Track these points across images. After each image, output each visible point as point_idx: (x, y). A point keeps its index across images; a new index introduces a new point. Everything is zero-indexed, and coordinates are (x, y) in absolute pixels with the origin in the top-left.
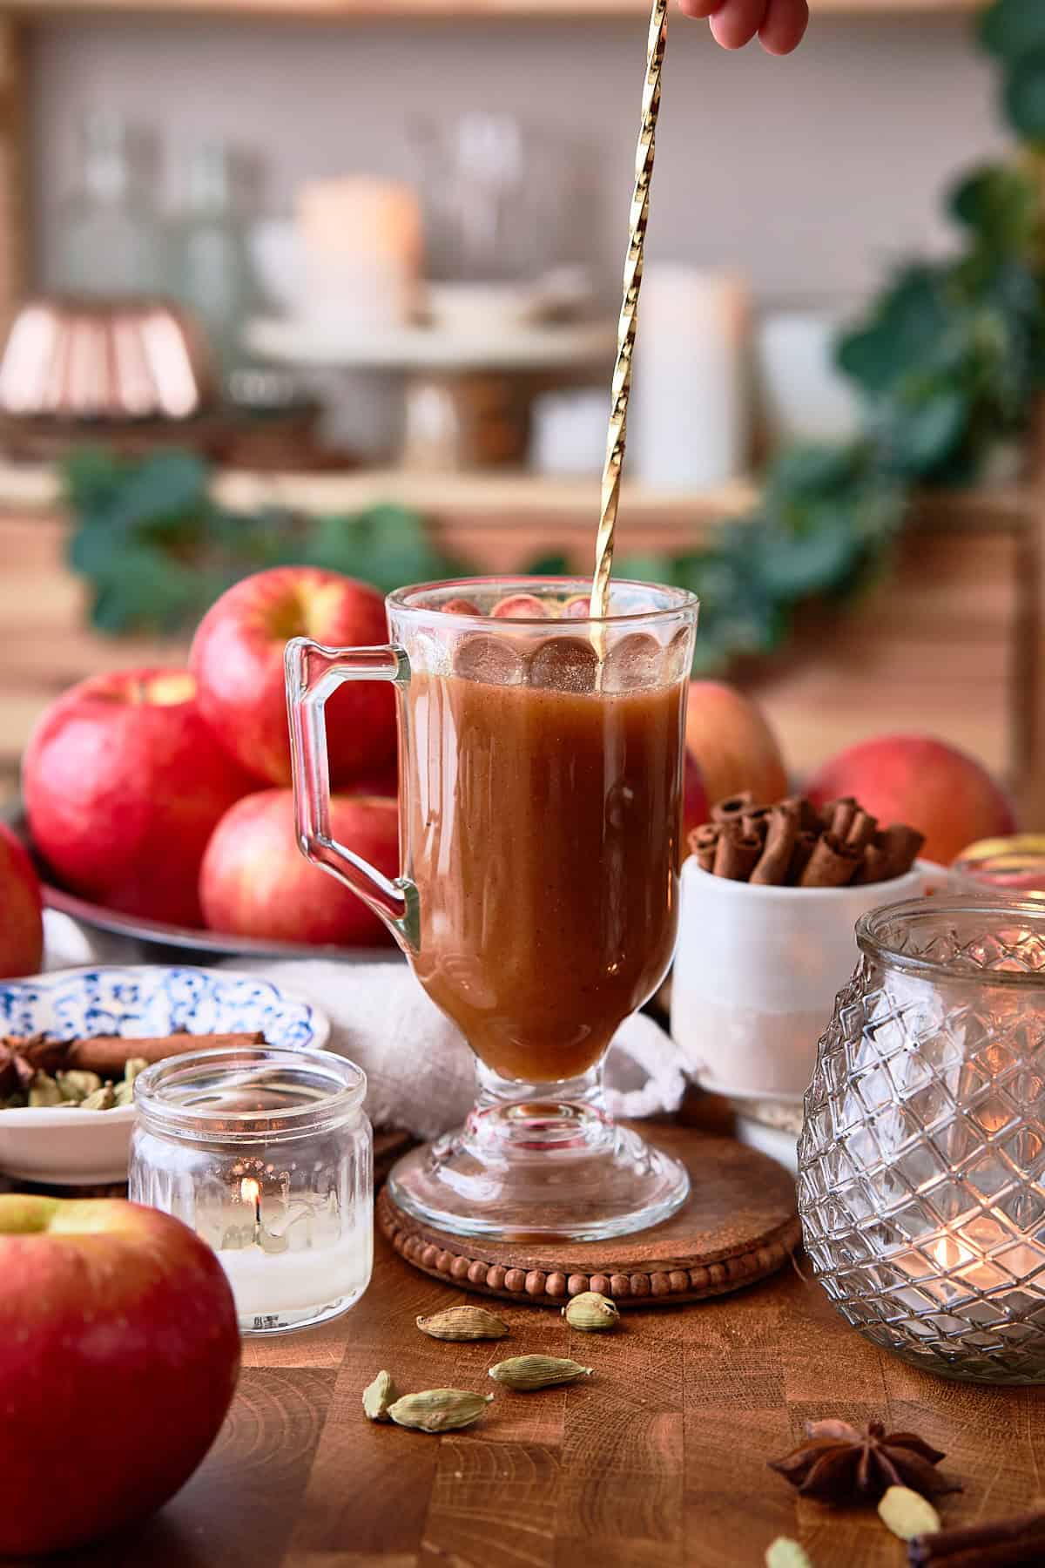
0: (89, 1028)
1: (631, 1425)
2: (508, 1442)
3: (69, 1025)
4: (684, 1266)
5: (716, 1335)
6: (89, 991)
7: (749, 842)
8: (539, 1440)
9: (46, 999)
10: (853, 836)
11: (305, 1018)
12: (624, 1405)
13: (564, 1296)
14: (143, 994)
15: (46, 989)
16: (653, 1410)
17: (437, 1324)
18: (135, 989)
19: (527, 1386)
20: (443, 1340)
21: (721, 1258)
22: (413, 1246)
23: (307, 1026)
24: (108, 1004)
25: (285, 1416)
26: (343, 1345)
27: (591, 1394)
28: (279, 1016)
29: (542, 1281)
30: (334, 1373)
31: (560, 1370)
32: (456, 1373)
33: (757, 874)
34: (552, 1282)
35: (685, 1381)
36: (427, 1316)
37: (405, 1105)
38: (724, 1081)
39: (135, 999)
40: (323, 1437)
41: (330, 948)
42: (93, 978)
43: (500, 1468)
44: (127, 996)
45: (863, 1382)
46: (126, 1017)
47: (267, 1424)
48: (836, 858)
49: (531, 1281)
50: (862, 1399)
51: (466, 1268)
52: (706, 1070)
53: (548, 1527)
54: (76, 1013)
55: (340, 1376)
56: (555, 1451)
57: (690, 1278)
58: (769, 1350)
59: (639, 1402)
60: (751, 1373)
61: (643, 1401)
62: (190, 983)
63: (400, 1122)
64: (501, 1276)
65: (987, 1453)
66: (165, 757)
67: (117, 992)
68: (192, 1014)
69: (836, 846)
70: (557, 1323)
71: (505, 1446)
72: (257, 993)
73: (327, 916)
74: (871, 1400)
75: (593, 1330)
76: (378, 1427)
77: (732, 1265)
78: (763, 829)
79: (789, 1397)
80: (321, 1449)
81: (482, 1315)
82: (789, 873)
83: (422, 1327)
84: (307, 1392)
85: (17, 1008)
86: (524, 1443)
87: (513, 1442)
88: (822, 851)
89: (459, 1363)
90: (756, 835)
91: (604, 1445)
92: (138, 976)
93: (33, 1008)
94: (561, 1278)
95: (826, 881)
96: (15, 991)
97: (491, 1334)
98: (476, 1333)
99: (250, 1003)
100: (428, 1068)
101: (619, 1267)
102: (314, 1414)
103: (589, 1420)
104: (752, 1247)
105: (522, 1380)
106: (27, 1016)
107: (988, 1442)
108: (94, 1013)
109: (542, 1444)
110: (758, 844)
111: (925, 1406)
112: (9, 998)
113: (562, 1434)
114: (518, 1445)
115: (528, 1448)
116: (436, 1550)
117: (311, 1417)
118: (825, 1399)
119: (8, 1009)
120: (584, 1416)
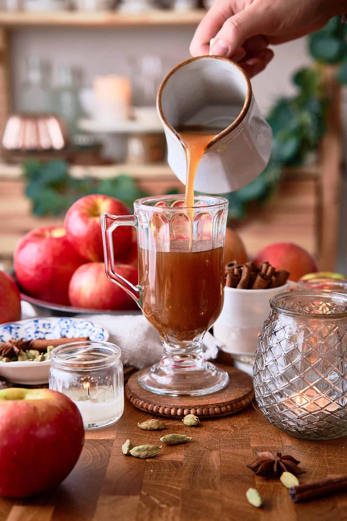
0: (36, 337)
1: (204, 455)
2: (167, 461)
3: (30, 336)
4: (219, 406)
5: (229, 427)
6: (36, 325)
7: (236, 276)
8: (176, 460)
9: (22, 328)
10: (268, 273)
11: (102, 332)
12: (202, 449)
13: (183, 416)
14: (52, 326)
15: (22, 325)
16: (211, 450)
17: (144, 425)
18: (49, 324)
19: (172, 443)
20: (146, 430)
21: (231, 403)
22: (136, 402)
23: (102, 335)
24: (41, 329)
25: (98, 454)
26: (116, 432)
27: (191, 445)
28: (94, 332)
29: (176, 411)
30: (113, 440)
31: (182, 438)
32: (150, 440)
33: (239, 286)
34: (179, 411)
35: (220, 441)
36: (141, 422)
37: (133, 358)
38: (230, 349)
39: (50, 327)
40: (110, 460)
41: (109, 311)
42: (37, 321)
43: (164, 469)
44: (47, 327)
45: (274, 440)
46: (47, 333)
47: (93, 456)
48: (263, 280)
49: (173, 411)
50: (274, 445)
51: (152, 408)
52: (225, 346)
53: (179, 486)
54: (32, 332)
55: (115, 441)
56: (181, 463)
57: (221, 410)
58: (246, 431)
59: (206, 448)
60: (240, 438)
61: (208, 447)
62: (66, 322)
63: (131, 364)
64: (163, 410)
65: (313, 461)
66: (57, 253)
67: (44, 325)
68: (67, 332)
69: (263, 276)
70: (181, 424)
71: (166, 462)
72: (87, 325)
73: (108, 301)
74: (277, 446)
75: (192, 426)
76: (127, 457)
77: (234, 405)
78: (240, 272)
79: (252, 445)
80: (110, 463)
81: (158, 422)
82: (249, 285)
83: (139, 426)
84: (105, 447)
85: (14, 331)
87: (168, 461)
88: (259, 278)
89: (151, 437)
90: (238, 274)
91: (196, 461)
92: (50, 320)
93: (18, 331)
94: (181, 410)
95: (260, 287)
96: (13, 326)
97: (161, 428)
98: (156, 428)
99: (85, 328)
100: (140, 347)
101: (199, 406)
102: (107, 453)
103: (191, 453)
104: (240, 400)
105: (170, 442)
106: (17, 333)
107: (313, 458)
108: (37, 332)
109: (176, 461)
110: (239, 276)
111: (294, 447)
112: (11, 328)
113: (183, 458)
114: (170, 462)
115: (173, 462)
116: (145, 494)
117: (106, 454)
118: (263, 446)
119: (11, 331)
120: (189, 452)
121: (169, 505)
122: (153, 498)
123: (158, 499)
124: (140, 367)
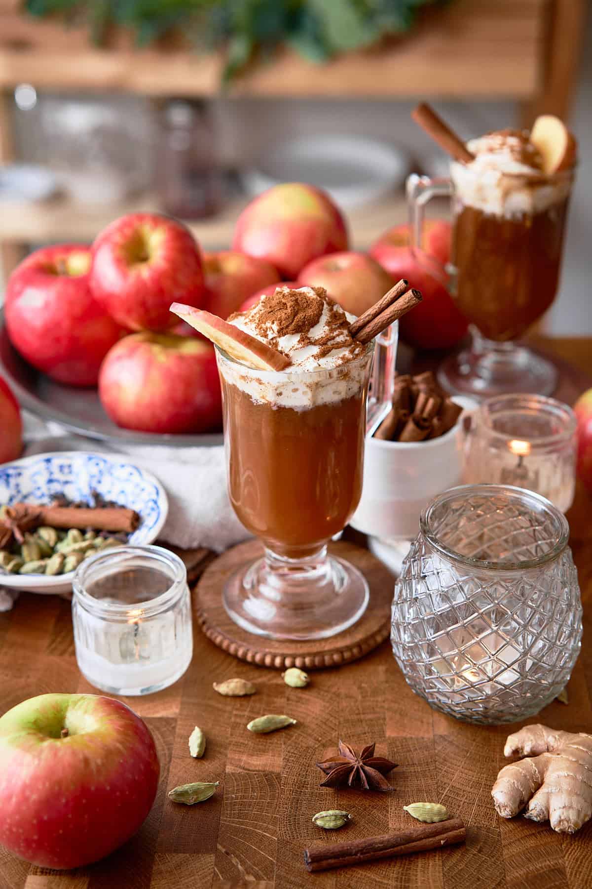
0: (49, 489)
1: (314, 757)
2: (257, 771)
3: (39, 488)
5: (355, 688)
6: (47, 469)
8: (271, 769)
9: (27, 473)
10: (425, 415)
11: (154, 497)
12: (311, 742)
13: (283, 668)
14: (75, 469)
15: (25, 468)
16: (324, 746)
17: (224, 688)
18: (70, 466)
19: (266, 731)
20: (226, 696)
21: (359, 645)
22: (212, 634)
23: (155, 502)
24: (57, 475)
26: (179, 699)
27: (295, 733)
28: (143, 490)
29: (273, 660)
30: (174, 720)
31: (281, 722)
32: (233, 719)
33: (378, 433)
34: (278, 661)
35: (340, 723)
36: (219, 682)
37: (207, 537)
39: (70, 472)
40: (171, 769)
41: (166, 437)
42: (48, 461)
43: (253, 791)
44: (66, 470)
45: (422, 722)
46: (66, 482)
49: (268, 660)
50: (421, 735)
51: (237, 650)
53: (274, 833)
54: (42, 480)
55: (179, 722)
56: (278, 777)
57: (343, 656)
58: (380, 699)
59: (318, 740)
60: (370, 716)
61: (320, 739)
62: (97, 464)
64: (254, 657)
65: (478, 773)
66: (78, 311)
67: (61, 468)
68: (99, 482)
69: (417, 423)
70: (279, 682)
71: (255, 774)
72: (131, 474)
73: (164, 417)
74: (426, 736)
75: (297, 688)
76: (197, 761)
79: (388, 734)
80: (170, 777)
81: (245, 684)
82: (394, 435)
83: (216, 689)
84: (163, 735)
85: (13, 481)
86: (264, 771)
87: (259, 771)
89: (235, 712)
91: (301, 772)
92: (71, 458)
93: (20, 480)
94: (281, 659)
95: (413, 439)
96: (11, 472)
97: (249, 693)
98: (242, 693)
99: (127, 480)
100: (217, 519)
101: (309, 654)
102: (166, 752)
103: (294, 754)
105: (263, 730)
106: (17, 485)
107: (479, 764)
108: (50, 481)
109: (272, 772)
111: (450, 739)
112: (8, 476)
113: (281, 763)
114: (262, 773)
115: (266, 775)
116: (224, 850)
117: (165, 754)
118: (404, 735)
119: (7, 483)
120: (292, 751)
121: (258, 878)
122: (234, 861)
123: (243, 863)
124: (219, 548)
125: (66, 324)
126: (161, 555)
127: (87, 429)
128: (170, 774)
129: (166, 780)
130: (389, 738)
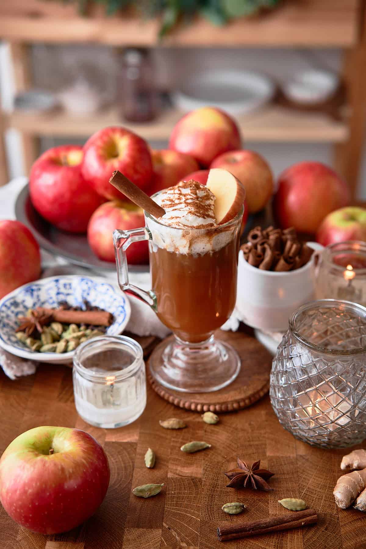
0: (57, 298)
1: (222, 468)
3: (51, 298)
4: (238, 402)
5: (247, 424)
6: (56, 286)
7: (259, 256)
8: (196, 476)
9: (44, 289)
10: (291, 254)
11: (122, 304)
12: (220, 459)
13: (202, 412)
14: (73, 285)
15: (43, 285)
16: (228, 461)
17: (166, 424)
18: (70, 284)
19: (192, 452)
20: (168, 429)
21: (249, 398)
22: (158, 390)
23: (123, 307)
24: (62, 290)
25: (123, 465)
26: (139, 431)
27: (211, 453)
28: (115, 299)
29: (196, 407)
30: (136, 444)
31: (202, 446)
32: (172, 444)
33: (261, 266)
34: (199, 408)
35: (238, 447)
36: (163, 420)
38: (251, 322)
39: (71, 288)
40: (134, 475)
42: (57, 281)
43: (185, 489)
44: (68, 287)
45: (289, 446)
46: (68, 294)
47: (118, 469)
48: (286, 265)
49: (193, 407)
50: (289, 455)
51: (173, 400)
53: (198, 516)
54: (53, 293)
55: (139, 445)
56: (200, 480)
57: (239, 405)
58: (262, 432)
59: (224, 457)
60: (257, 443)
61: (226, 457)
62: (87, 283)
64: (184, 404)
65: (324, 479)
67: (65, 285)
68: (88, 294)
69: (286, 260)
70: (200, 420)
71: (186, 479)
72: (108, 290)
74: (292, 455)
75: (211, 424)
76: (149, 470)
77: (252, 399)
78: (264, 250)
79: (268, 454)
80: (134, 480)
82: (271, 267)
83: (161, 424)
84: (129, 453)
85: (35, 293)
86: (191, 477)
87: (188, 477)
88: (282, 262)
89: (173, 439)
90: (262, 254)
91: (214, 478)
92: (71, 279)
93: (40, 293)
94: (201, 406)
96: (34, 288)
97: (181, 427)
98: (177, 427)
99: (106, 293)
101: (219, 403)
102: (131, 464)
103: (210, 466)
104: (258, 392)
105: (191, 450)
106: (38, 296)
107: (325, 474)
108: (58, 293)
109: (196, 478)
110: (262, 257)
111: (307, 458)
112: (32, 290)
113: (202, 472)
114: (190, 478)
115: (192, 479)
116: (167, 527)
117: (130, 466)
118: (278, 455)
119: (32, 295)
120: (208, 464)
121: (189, 544)
122: (174, 533)
123: (179, 535)
124: (162, 335)
125: (67, 196)
126: (127, 342)
127: (81, 261)
128: (133, 478)
129: (131, 482)
130: (269, 456)
